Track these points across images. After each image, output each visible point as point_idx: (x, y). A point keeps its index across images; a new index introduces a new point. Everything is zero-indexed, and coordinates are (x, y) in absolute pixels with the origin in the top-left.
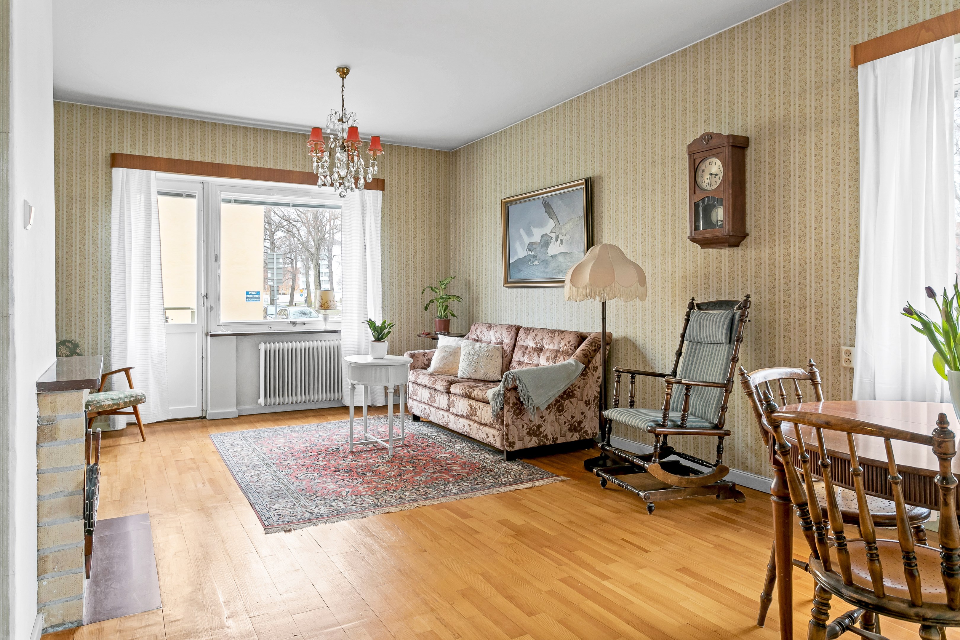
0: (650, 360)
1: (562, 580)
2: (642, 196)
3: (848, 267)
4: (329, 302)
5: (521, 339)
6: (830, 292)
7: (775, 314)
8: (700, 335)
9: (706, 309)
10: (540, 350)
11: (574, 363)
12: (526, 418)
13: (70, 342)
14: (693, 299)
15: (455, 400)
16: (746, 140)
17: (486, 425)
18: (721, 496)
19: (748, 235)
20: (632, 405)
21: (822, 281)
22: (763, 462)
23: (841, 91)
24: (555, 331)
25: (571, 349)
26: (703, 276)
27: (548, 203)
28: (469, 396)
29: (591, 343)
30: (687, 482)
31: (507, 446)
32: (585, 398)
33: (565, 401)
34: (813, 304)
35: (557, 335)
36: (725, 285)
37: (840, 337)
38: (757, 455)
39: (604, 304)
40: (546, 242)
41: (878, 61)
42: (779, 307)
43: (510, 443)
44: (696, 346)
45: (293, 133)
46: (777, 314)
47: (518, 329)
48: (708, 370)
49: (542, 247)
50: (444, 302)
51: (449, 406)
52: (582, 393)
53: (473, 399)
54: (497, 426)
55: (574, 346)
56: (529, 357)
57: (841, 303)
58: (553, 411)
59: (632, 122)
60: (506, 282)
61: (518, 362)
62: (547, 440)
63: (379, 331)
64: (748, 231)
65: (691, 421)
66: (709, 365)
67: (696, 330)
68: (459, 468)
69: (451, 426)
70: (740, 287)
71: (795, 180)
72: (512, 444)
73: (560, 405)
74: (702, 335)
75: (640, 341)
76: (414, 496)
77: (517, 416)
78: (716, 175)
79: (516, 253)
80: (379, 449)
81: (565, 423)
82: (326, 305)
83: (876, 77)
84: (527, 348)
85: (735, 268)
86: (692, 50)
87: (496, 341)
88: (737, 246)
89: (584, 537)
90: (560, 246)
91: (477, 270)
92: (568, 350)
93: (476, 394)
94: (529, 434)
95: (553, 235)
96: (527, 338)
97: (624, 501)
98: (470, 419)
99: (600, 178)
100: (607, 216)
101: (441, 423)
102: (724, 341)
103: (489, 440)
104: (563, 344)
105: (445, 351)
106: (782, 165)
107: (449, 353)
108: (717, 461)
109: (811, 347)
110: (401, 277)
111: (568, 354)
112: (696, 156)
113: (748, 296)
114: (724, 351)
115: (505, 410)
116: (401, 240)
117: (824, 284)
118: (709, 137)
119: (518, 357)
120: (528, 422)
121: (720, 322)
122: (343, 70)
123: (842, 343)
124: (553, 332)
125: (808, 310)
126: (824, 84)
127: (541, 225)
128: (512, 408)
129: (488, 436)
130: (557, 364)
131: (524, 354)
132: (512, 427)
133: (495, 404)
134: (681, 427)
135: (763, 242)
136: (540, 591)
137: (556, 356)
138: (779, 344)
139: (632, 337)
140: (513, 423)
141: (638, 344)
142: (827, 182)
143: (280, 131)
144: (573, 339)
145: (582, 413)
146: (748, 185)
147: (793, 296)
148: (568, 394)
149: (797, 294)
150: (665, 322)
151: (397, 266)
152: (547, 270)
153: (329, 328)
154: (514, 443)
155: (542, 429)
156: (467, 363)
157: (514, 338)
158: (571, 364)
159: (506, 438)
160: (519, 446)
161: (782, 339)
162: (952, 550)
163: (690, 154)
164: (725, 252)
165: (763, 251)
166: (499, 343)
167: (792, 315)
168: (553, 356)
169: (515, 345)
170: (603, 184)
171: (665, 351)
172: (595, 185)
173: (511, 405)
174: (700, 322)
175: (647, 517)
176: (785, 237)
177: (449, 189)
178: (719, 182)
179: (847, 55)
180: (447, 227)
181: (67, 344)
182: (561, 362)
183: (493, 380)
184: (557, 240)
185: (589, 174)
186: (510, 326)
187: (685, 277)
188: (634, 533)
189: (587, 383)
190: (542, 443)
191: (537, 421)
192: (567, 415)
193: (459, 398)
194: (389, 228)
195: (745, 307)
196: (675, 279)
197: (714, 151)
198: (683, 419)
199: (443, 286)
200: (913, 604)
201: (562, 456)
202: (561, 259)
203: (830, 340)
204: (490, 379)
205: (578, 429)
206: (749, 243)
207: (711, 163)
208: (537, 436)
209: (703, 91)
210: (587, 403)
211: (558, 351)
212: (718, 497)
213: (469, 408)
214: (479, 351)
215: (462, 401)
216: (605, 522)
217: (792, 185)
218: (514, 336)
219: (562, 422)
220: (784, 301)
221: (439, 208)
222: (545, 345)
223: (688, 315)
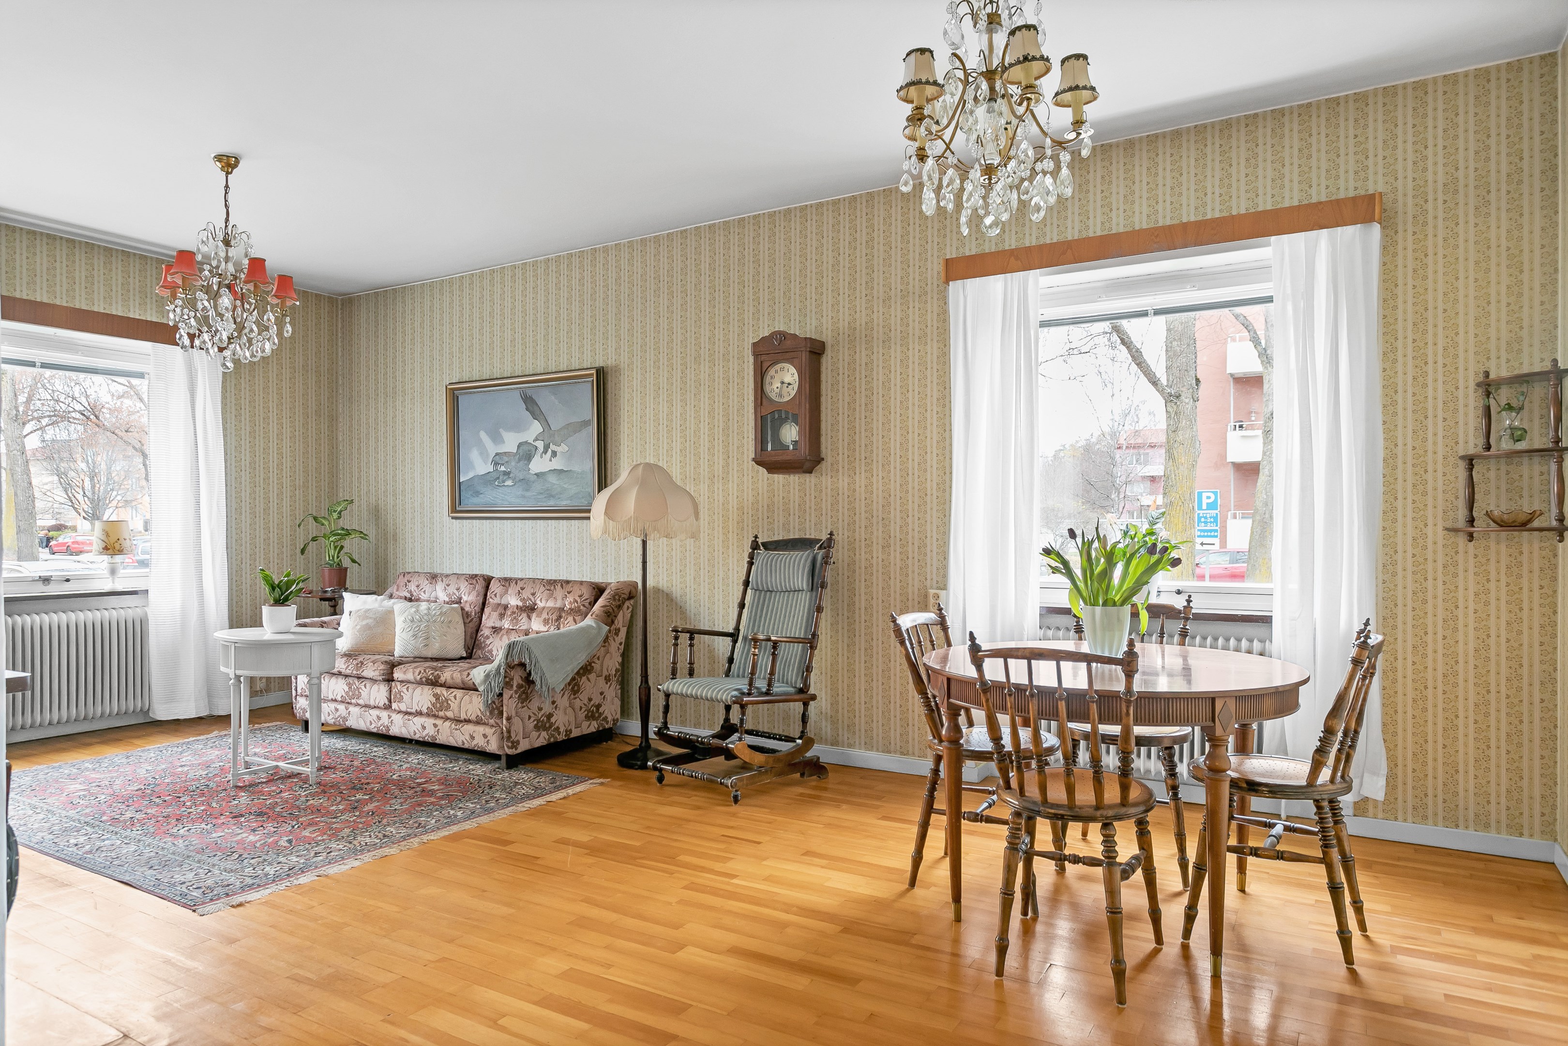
0: (692, 616)
1: (685, 888)
2: (681, 401)
3: (935, 501)
4: (120, 541)
5: (495, 595)
6: (917, 529)
7: (855, 555)
8: (771, 582)
9: (775, 550)
10: (530, 609)
11: (594, 625)
12: (535, 704)
14: (756, 537)
15: (405, 690)
16: (822, 345)
17: (468, 721)
18: (806, 773)
19: (823, 459)
20: (691, 674)
21: (908, 516)
22: (840, 730)
23: (929, 304)
24: (555, 581)
25: (584, 606)
26: (766, 507)
27: (531, 398)
28: (434, 683)
29: (614, 597)
30: (774, 761)
31: (508, 747)
32: (605, 673)
33: (581, 678)
34: (898, 543)
35: (559, 587)
36: (794, 519)
37: (926, 579)
38: (833, 723)
39: (644, 543)
40: (526, 453)
41: (969, 282)
42: (860, 546)
43: (513, 742)
44: (765, 595)
45: (49, 236)
46: (857, 554)
47: (488, 580)
48: (783, 623)
49: (520, 460)
50: (340, 539)
51: (390, 701)
52: (602, 666)
53: (441, 686)
54: (492, 721)
55: (588, 601)
56: (512, 620)
57: (928, 541)
58: (566, 693)
59: (666, 300)
60: (454, 509)
61: (493, 628)
62: (559, 734)
63: (284, 589)
64: (823, 455)
65: (778, 688)
66: (785, 617)
67: (766, 576)
68: (442, 787)
69: (395, 731)
70: (813, 523)
71: (878, 400)
72: (515, 744)
73: (575, 685)
74: (775, 581)
75: (677, 591)
76: (404, 831)
77: (522, 703)
78: (789, 384)
79: (471, 466)
80: (282, 778)
81: (581, 708)
82: (117, 546)
83: (965, 297)
84: (506, 607)
85: (807, 498)
86: (752, 221)
87: (447, 599)
88: (811, 472)
89: (676, 840)
90: (551, 460)
91: (394, 491)
92: (579, 607)
93: (449, 678)
94: (537, 728)
95: (540, 445)
96: (506, 592)
97: (696, 796)
98: (436, 716)
99: (617, 369)
100: (628, 423)
101: (373, 728)
102: (805, 587)
103: (475, 742)
104: (570, 598)
105: (367, 618)
106: (863, 380)
107: (375, 619)
108: (802, 732)
109: (895, 592)
110: (255, 499)
111: (580, 613)
112: (763, 358)
113: (831, 534)
114: (804, 601)
115: (506, 696)
116: (255, 438)
117: (910, 520)
118: (782, 336)
119: (492, 620)
120: (535, 710)
121: (799, 565)
122: (228, 160)
123: (928, 586)
124: (551, 584)
125: (892, 548)
126: (911, 294)
127: (517, 427)
128: (516, 692)
129: (472, 738)
130: (562, 630)
131: (502, 616)
132: (516, 721)
133: (490, 689)
134: (767, 693)
135: (840, 469)
136: (670, 904)
137: (560, 617)
138: (860, 589)
139: (665, 586)
140: (517, 715)
141: (674, 595)
142: (914, 405)
144: (587, 594)
145: (602, 694)
146: (823, 399)
147: (875, 533)
148: (586, 670)
149: (880, 531)
150: (713, 566)
151: (248, 480)
152: (528, 494)
153: (120, 588)
154: (518, 742)
155: (553, 720)
156: (411, 633)
157: (482, 593)
158: (589, 627)
159: (506, 737)
160: (524, 746)
161: (863, 583)
162: (1128, 753)
163: (756, 354)
164: (794, 479)
165: (840, 481)
166: (453, 602)
167: (875, 555)
168: (555, 617)
169: (484, 604)
170: (622, 378)
171: (714, 603)
172: (609, 378)
173: (515, 688)
174: (771, 566)
175: (735, 808)
176: (867, 464)
177: (337, 357)
178: (793, 393)
179: (936, 267)
180: (333, 419)
182: (569, 626)
183: (453, 657)
184: (545, 452)
185: (600, 363)
186: (474, 577)
187: (741, 509)
188: (732, 828)
189: (607, 652)
190: (552, 740)
191: (547, 708)
192: (584, 696)
193: (411, 686)
194: (234, 417)
195: (829, 547)
196: (728, 510)
197: (788, 355)
198: (770, 685)
199: (335, 515)
200: (1098, 807)
201: (577, 754)
202: (552, 479)
203: (916, 583)
204: (449, 656)
205: (597, 715)
206: (824, 469)
207: (782, 369)
208: (546, 729)
209: (766, 276)
210: (607, 679)
211: (561, 609)
212: (802, 775)
213: (434, 700)
214: (428, 614)
215: (419, 690)
216: (690, 821)
217: (875, 405)
218: (482, 592)
219: (577, 707)
220: (866, 540)
221: (320, 387)
222: (538, 602)
223: (751, 557)
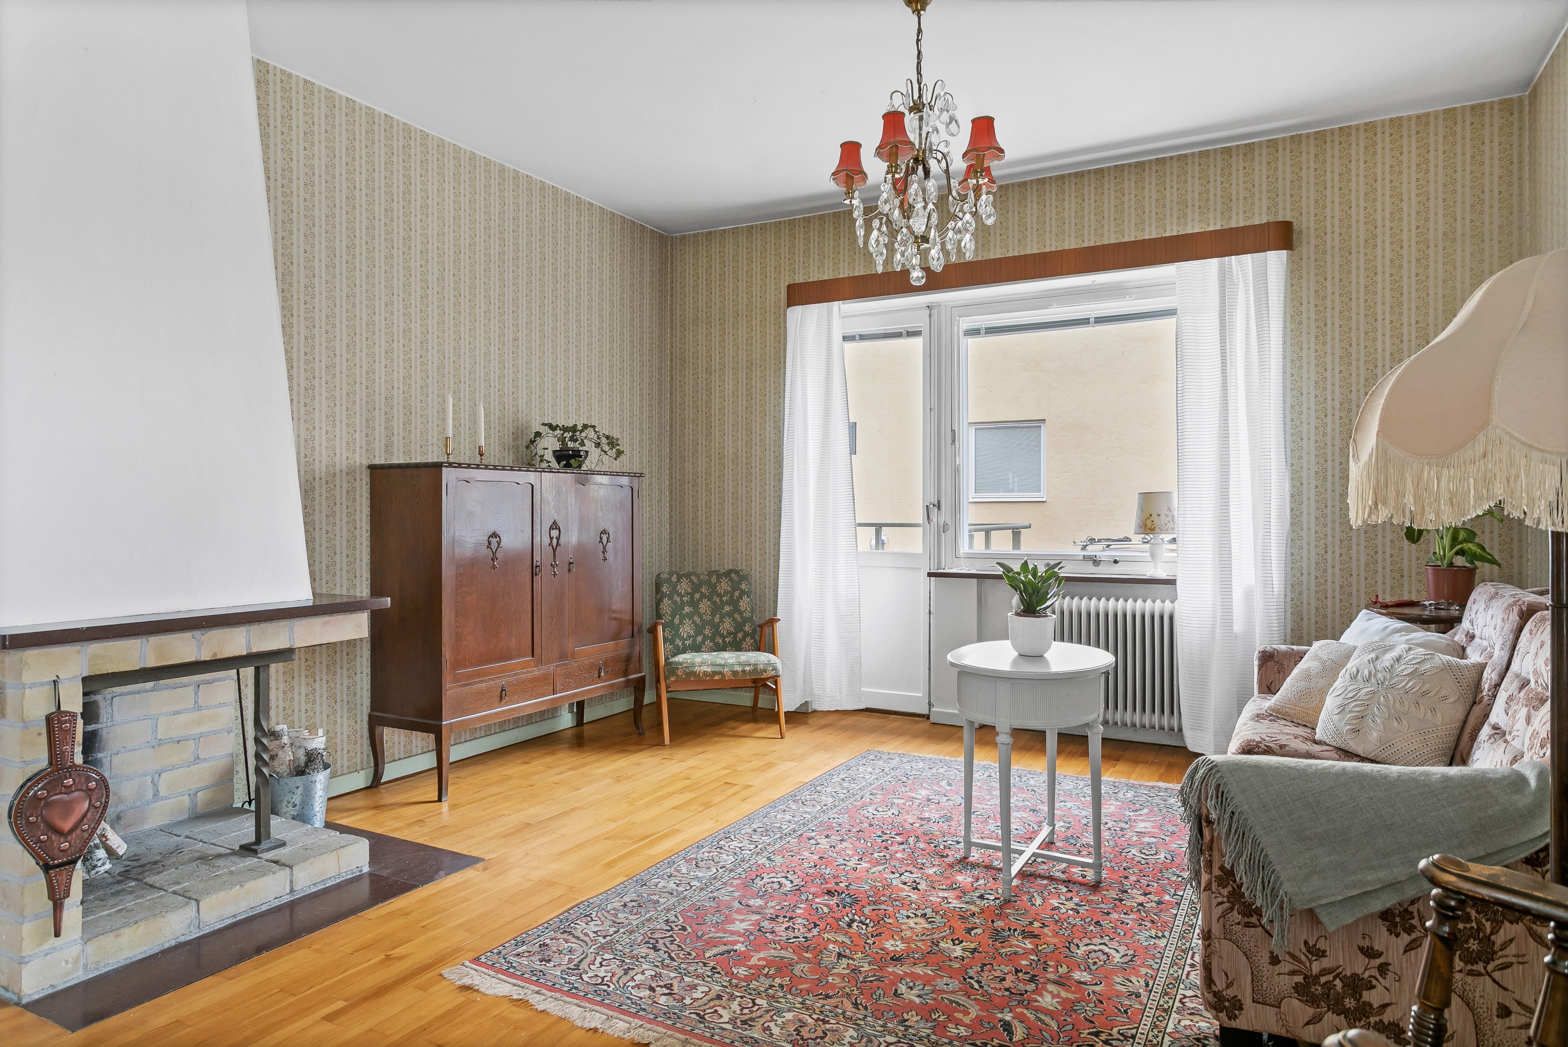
4: (1153, 518)
5: (1519, 652)
13: (737, 572)
31: (1209, 1003)
43: (1217, 996)
47: (1526, 615)
61: (1494, 727)
72: (1227, 1004)
77: (1246, 915)
84: (1522, 685)
94: (1307, 995)
107: (1324, 663)
119: (1498, 710)
128: (1221, 882)
131: (1509, 703)
143: (1050, 178)
155: (1371, 997)
160: (1257, 1020)
173: (1216, 872)
181: (733, 575)
214: (1390, 670)
